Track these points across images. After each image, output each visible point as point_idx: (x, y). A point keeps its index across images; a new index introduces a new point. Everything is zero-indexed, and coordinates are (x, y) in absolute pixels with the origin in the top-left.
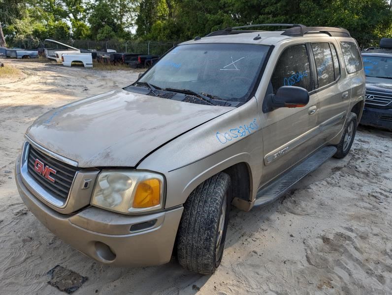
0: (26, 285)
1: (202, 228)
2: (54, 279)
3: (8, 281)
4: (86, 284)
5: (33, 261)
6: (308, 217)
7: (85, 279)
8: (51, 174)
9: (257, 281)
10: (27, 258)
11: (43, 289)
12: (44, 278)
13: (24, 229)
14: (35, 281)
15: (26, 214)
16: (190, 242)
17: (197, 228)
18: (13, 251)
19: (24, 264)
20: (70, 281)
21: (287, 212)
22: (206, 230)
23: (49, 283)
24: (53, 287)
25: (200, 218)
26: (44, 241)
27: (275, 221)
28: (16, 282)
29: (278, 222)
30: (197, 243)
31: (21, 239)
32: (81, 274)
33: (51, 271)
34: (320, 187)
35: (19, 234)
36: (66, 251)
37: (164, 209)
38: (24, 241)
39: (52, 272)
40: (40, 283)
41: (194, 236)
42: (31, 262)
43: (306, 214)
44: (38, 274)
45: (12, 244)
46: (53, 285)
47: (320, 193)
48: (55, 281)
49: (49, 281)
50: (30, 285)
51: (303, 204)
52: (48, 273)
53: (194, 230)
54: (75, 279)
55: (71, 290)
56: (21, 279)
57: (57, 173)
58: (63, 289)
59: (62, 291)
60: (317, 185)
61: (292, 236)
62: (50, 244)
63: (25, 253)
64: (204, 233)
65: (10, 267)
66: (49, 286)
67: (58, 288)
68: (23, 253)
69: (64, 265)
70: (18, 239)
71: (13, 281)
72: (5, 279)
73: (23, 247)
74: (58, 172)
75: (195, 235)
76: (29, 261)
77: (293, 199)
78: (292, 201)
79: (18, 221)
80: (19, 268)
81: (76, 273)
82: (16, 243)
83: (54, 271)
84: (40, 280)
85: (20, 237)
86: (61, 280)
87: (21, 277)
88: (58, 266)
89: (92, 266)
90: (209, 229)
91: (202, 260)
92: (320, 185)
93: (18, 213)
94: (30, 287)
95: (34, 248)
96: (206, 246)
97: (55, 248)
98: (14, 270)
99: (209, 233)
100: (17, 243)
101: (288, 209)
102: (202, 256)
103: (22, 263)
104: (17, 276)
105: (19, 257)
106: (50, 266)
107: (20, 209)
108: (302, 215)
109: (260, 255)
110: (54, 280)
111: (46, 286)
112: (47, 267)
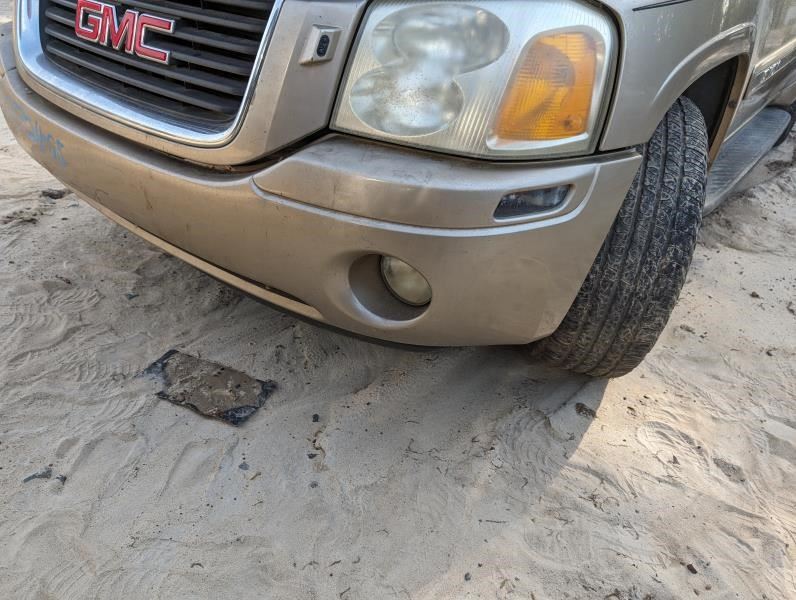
0: (90, 403)
1: (657, 236)
2: (174, 386)
3: (27, 391)
4: (275, 398)
5: (93, 338)
6: (771, 256)
7: (269, 389)
8: (153, 37)
9: (726, 395)
10: (74, 330)
11: (146, 411)
12: (141, 383)
13: (40, 259)
14: (117, 391)
15: (33, 221)
16: (613, 279)
17: (641, 237)
18: (22, 310)
19: (66, 347)
20: (226, 392)
21: (719, 245)
22: (670, 242)
23: (162, 396)
24: (179, 409)
25: (652, 208)
26: (108, 288)
27: (701, 262)
28: (55, 391)
29: (708, 265)
30: (634, 281)
31: (38, 281)
32: (252, 374)
33: (155, 364)
34: (771, 196)
35: (25, 269)
36: (184, 314)
37: (596, 153)
38: (48, 286)
39: (160, 366)
40: (133, 395)
41: (631, 259)
42: (89, 340)
43: (764, 251)
44: (118, 371)
45: (11, 295)
46: (176, 402)
47: (774, 208)
48: (181, 390)
49: (158, 390)
50: (103, 401)
51: (747, 229)
52: (149, 370)
53: (632, 241)
54: (238, 386)
55: (237, 415)
56: (70, 386)
57: (176, 28)
58: (213, 411)
59: (209, 417)
60: (763, 190)
61: (754, 295)
62: (131, 297)
63: (60, 318)
64: (665, 252)
65: (26, 354)
66: (164, 404)
67: (195, 409)
68: (56, 318)
69: (191, 349)
70: (27, 282)
71: (46, 389)
72: (16, 384)
73: (49, 301)
74: (183, 23)
75: (634, 259)
76: (79, 338)
77: (723, 216)
78: (723, 223)
79: (14, 237)
80: (54, 355)
81: (236, 371)
82: (23, 290)
83: (165, 365)
84: (132, 387)
85: (32, 278)
86: (198, 388)
87: (68, 379)
88: (172, 353)
89: (278, 354)
90: (680, 239)
91: (636, 331)
92: (769, 192)
93: (11, 218)
94: (104, 406)
95: (86, 305)
96: (662, 291)
97: (149, 308)
98: (37, 360)
99: (680, 251)
100: (29, 292)
101: (721, 238)
102: (643, 319)
103: (58, 343)
104: (54, 377)
105: (43, 328)
106: (149, 351)
107: (13, 210)
108: (757, 253)
109: (702, 337)
110: (176, 389)
111: (156, 405)
112: (142, 355)
